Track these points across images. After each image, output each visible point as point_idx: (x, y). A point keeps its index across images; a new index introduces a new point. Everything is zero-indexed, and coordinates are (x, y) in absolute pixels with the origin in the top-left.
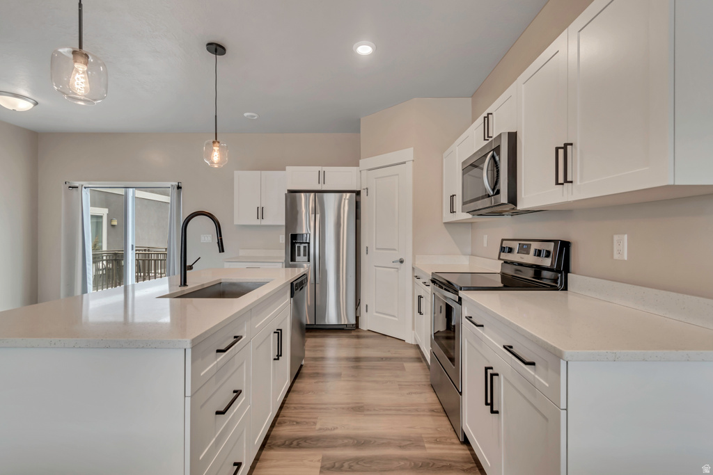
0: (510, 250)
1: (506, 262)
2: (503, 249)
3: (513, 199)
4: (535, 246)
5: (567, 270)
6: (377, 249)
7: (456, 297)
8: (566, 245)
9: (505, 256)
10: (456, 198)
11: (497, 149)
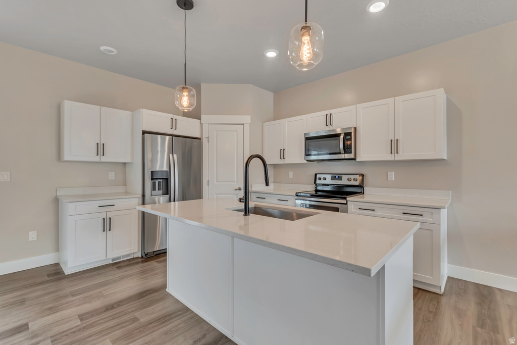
0: (325, 178)
2: (319, 178)
3: (355, 156)
6: (217, 181)
7: (344, 201)
8: (363, 176)
9: (320, 182)
10: (286, 152)
11: (348, 134)
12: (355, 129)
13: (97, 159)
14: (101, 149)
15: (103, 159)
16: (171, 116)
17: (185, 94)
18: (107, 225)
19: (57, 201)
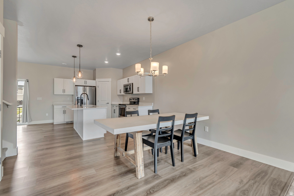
0: (131, 100)
1: (130, 102)
2: (130, 100)
3: (132, 92)
4: (135, 99)
5: (139, 102)
6: (101, 101)
7: (125, 106)
8: (139, 98)
9: (130, 101)
10: (121, 90)
11: (130, 85)
12: (132, 84)
13: (63, 94)
14: (64, 91)
15: (65, 94)
16: (85, 80)
17: (74, 78)
18: (64, 112)
19: (53, 106)
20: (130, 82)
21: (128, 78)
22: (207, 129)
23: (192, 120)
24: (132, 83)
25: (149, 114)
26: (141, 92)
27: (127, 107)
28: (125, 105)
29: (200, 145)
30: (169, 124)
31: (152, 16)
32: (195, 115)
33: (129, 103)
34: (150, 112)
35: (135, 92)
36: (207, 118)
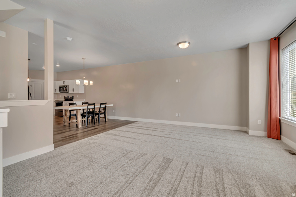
3: (68, 92)
4: (70, 97)
5: (73, 99)
8: (73, 96)
9: (65, 98)
10: (56, 90)
11: (66, 87)
20: (66, 84)
21: (64, 81)
22: (114, 111)
23: (104, 106)
24: (67, 85)
25: (82, 105)
26: (75, 92)
27: (64, 103)
28: (62, 101)
29: (108, 119)
30: (92, 107)
31: (84, 58)
32: (106, 104)
33: (64, 100)
34: (83, 103)
35: (70, 91)
36: (112, 105)
